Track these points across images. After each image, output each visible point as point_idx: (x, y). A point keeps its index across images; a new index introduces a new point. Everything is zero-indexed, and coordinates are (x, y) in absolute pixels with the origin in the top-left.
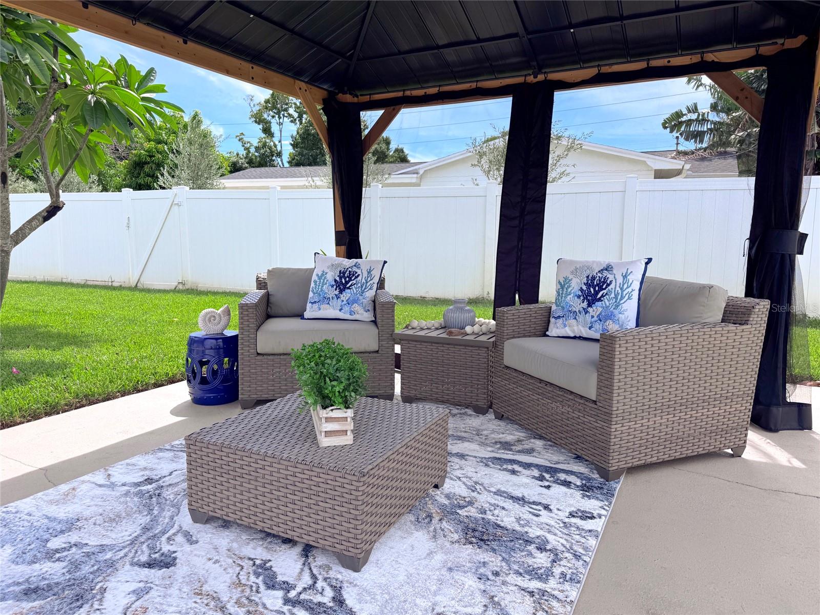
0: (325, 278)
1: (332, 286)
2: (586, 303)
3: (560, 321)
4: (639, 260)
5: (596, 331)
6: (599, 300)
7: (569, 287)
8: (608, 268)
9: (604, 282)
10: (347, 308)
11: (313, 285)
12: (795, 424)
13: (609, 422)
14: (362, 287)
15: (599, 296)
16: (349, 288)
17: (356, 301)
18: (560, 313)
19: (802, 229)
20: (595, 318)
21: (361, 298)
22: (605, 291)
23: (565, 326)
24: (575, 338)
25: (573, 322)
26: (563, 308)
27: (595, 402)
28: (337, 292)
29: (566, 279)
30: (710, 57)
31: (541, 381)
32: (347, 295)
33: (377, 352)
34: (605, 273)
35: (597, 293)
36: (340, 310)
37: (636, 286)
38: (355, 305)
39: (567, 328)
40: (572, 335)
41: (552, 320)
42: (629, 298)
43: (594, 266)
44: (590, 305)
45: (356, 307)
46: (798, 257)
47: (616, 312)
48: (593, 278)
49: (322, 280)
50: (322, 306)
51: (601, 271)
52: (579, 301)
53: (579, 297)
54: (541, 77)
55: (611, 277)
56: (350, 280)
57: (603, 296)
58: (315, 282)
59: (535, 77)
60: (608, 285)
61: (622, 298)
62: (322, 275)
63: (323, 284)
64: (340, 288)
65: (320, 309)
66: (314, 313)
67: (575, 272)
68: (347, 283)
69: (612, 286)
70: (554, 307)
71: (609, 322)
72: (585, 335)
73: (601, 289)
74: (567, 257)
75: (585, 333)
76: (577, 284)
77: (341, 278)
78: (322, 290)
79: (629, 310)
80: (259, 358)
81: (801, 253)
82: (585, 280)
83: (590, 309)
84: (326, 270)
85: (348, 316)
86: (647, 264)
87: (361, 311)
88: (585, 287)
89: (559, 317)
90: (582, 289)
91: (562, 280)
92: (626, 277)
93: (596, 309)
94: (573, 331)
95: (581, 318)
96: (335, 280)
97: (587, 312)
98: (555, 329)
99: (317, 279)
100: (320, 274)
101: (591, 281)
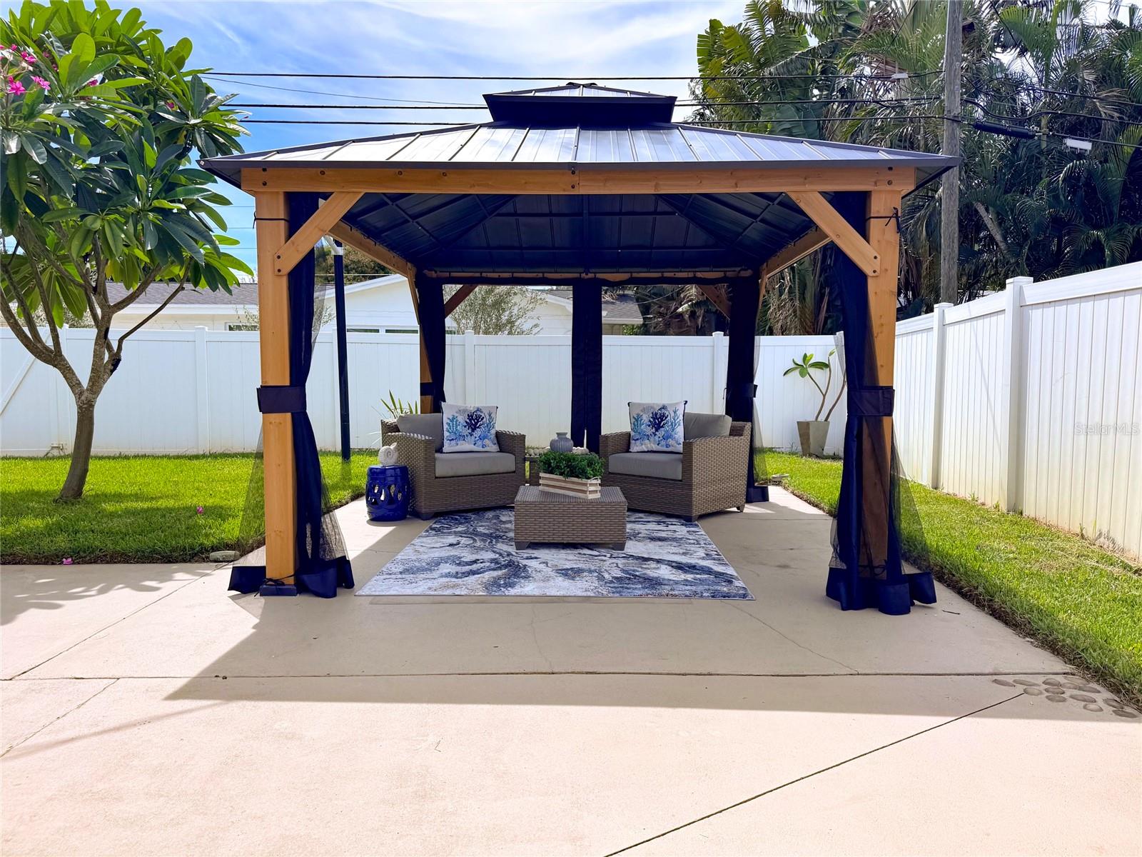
0: (457, 421)
1: (465, 427)
2: (654, 429)
3: (638, 442)
4: (681, 402)
5: (662, 446)
6: (662, 427)
7: (642, 420)
8: (664, 407)
9: (663, 416)
10: (480, 443)
11: (445, 426)
12: (761, 498)
13: (691, 490)
14: (488, 425)
15: (661, 425)
16: (478, 427)
17: (485, 437)
18: (638, 437)
19: (755, 383)
20: (662, 438)
21: (489, 434)
22: (665, 421)
23: (642, 444)
24: (648, 452)
25: (647, 441)
26: (640, 433)
27: (681, 481)
28: (470, 431)
29: (638, 415)
30: (699, 275)
31: (641, 476)
32: (478, 433)
33: (514, 472)
34: (663, 411)
35: (660, 423)
36: (474, 444)
37: (681, 418)
38: (486, 440)
39: (643, 446)
40: (646, 450)
41: (632, 442)
42: (679, 425)
43: (655, 406)
44: (657, 430)
45: (487, 442)
46: (754, 398)
47: (674, 433)
48: (656, 414)
49: (455, 423)
50: (459, 442)
51: (660, 409)
52: (649, 428)
53: (649, 426)
54: (591, 275)
55: (667, 413)
56: (478, 422)
57: (664, 424)
58: (448, 424)
59: (587, 274)
60: (666, 418)
61: (675, 425)
62: (453, 418)
63: (456, 425)
64: (471, 428)
65: (457, 444)
66: (452, 448)
67: (643, 410)
68: (476, 423)
69: (669, 418)
70: (632, 434)
71: (671, 440)
72: (655, 450)
73: (662, 420)
74: (635, 400)
75: (655, 447)
76: (646, 418)
77: (470, 420)
78: (457, 430)
79: (680, 431)
80: (437, 480)
81: (755, 397)
82: (651, 415)
83: (657, 433)
84: (456, 415)
85: (481, 449)
86: (685, 404)
87: (491, 444)
88: (652, 420)
89: (638, 439)
90: (650, 421)
91: (635, 416)
92: (675, 412)
93: (661, 433)
94: (647, 447)
95: (652, 439)
96: (466, 422)
97: (655, 435)
98: (635, 447)
99: (449, 421)
100: (451, 418)
101: (655, 416)
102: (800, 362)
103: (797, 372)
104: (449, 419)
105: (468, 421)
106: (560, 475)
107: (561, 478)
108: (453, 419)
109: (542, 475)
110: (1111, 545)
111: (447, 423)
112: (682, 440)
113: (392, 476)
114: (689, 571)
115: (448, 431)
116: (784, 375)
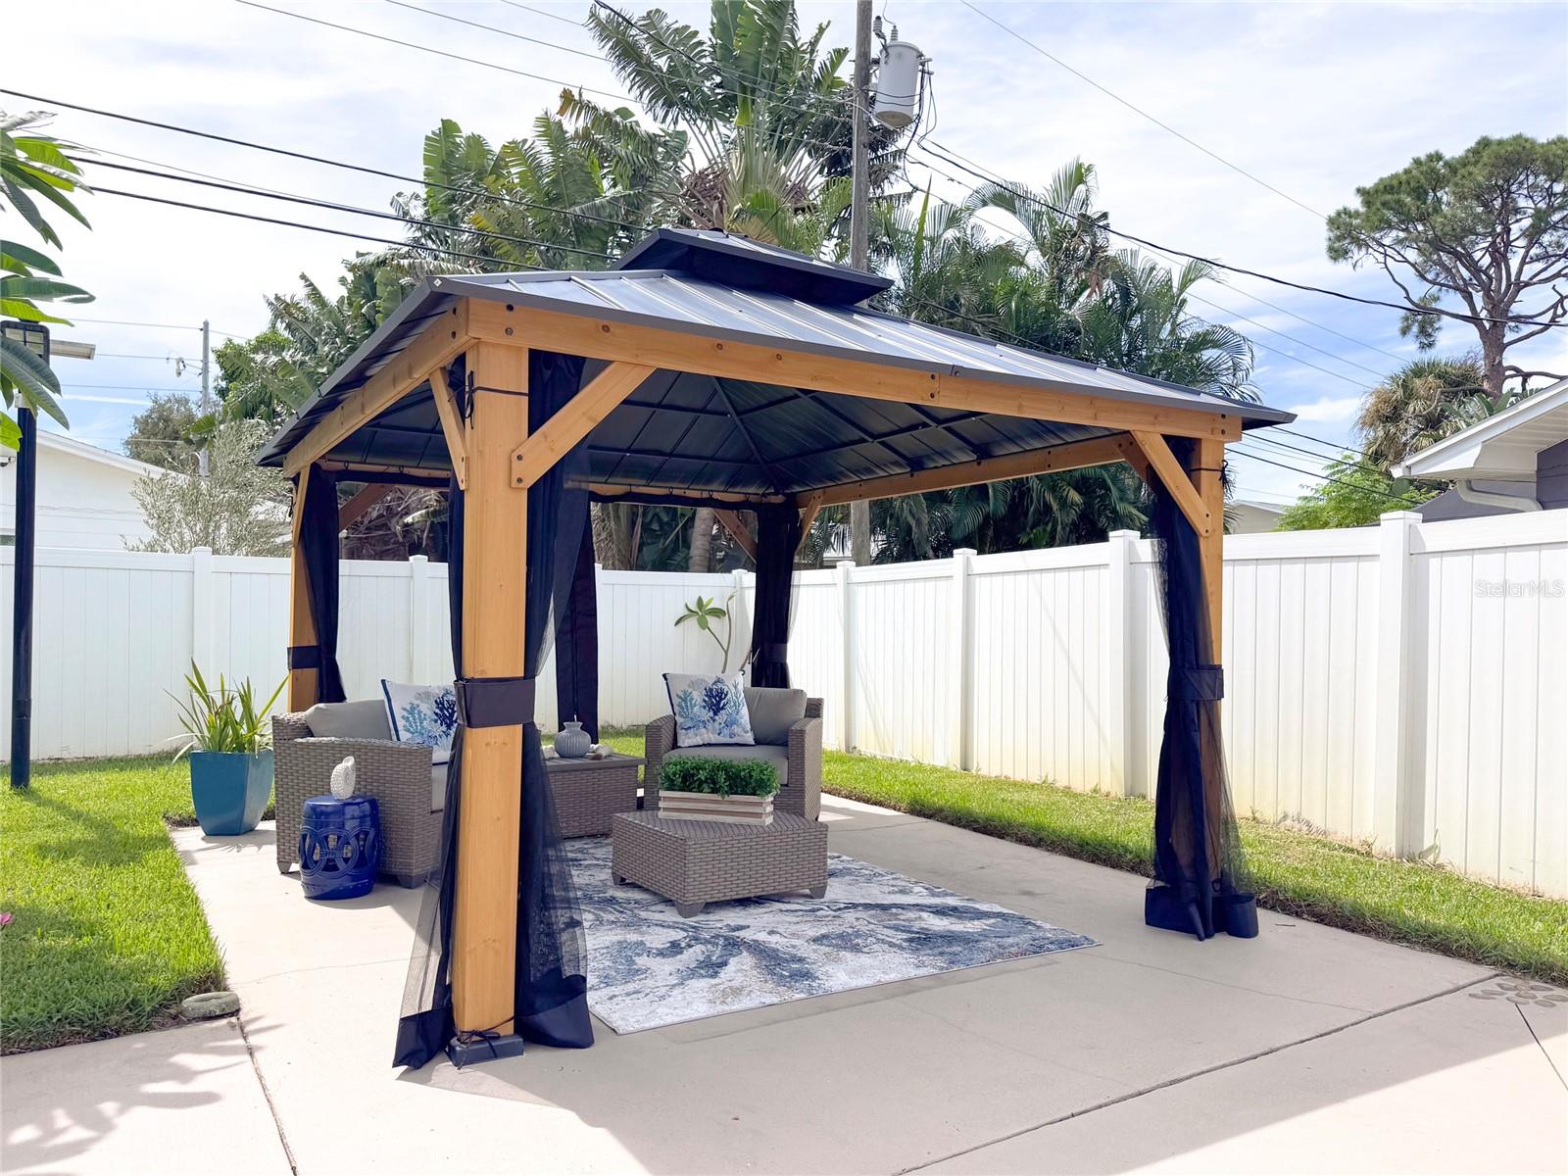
0: (420, 712)
1: (436, 721)
2: (711, 713)
3: (689, 732)
5: (724, 736)
6: (723, 708)
7: (692, 700)
8: (720, 681)
9: (722, 693)
11: (402, 722)
13: (802, 797)
15: (722, 705)
18: (688, 724)
20: (723, 725)
22: (724, 701)
23: (696, 735)
24: (704, 745)
25: (702, 730)
26: (692, 719)
27: (789, 785)
28: (444, 728)
29: (685, 692)
34: (720, 685)
35: (719, 702)
37: (743, 695)
39: (698, 737)
40: (701, 743)
41: (681, 732)
42: (743, 705)
43: (708, 680)
44: (715, 714)
47: (738, 717)
48: (711, 690)
49: (417, 716)
51: (715, 684)
52: (705, 711)
53: (703, 707)
55: (725, 689)
56: (455, 712)
57: (724, 705)
58: (407, 718)
60: (726, 695)
61: (739, 705)
63: (420, 720)
64: (446, 723)
67: (691, 685)
68: (451, 715)
69: (729, 696)
70: (678, 720)
71: (734, 727)
72: (713, 742)
73: (721, 699)
74: (672, 670)
75: (714, 738)
76: (697, 696)
77: (441, 710)
78: (423, 728)
79: (745, 714)
80: (434, 815)
82: (704, 692)
83: (716, 717)
84: (416, 702)
88: (706, 699)
89: (690, 728)
90: (704, 700)
91: (681, 694)
92: (736, 687)
93: (722, 716)
94: (702, 740)
95: (710, 726)
96: (436, 714)
97: (714, 721)
98: (686, 740)
99: (406, 714)
100: (408, 708)
101: (709, 693)
102: (694, 607)
103: (693, 622)
104: (404, 709)
105: (437, 711)
106: (712, 792)
107: (715, 797)
108: (412, 710)
109: (663, 793)
110: (1305, 828)
111: (403, 717)
112: (749, 727)
113: (353, 818)
114: (950, 915)
115: (408, 730)
116: (676, 624)
